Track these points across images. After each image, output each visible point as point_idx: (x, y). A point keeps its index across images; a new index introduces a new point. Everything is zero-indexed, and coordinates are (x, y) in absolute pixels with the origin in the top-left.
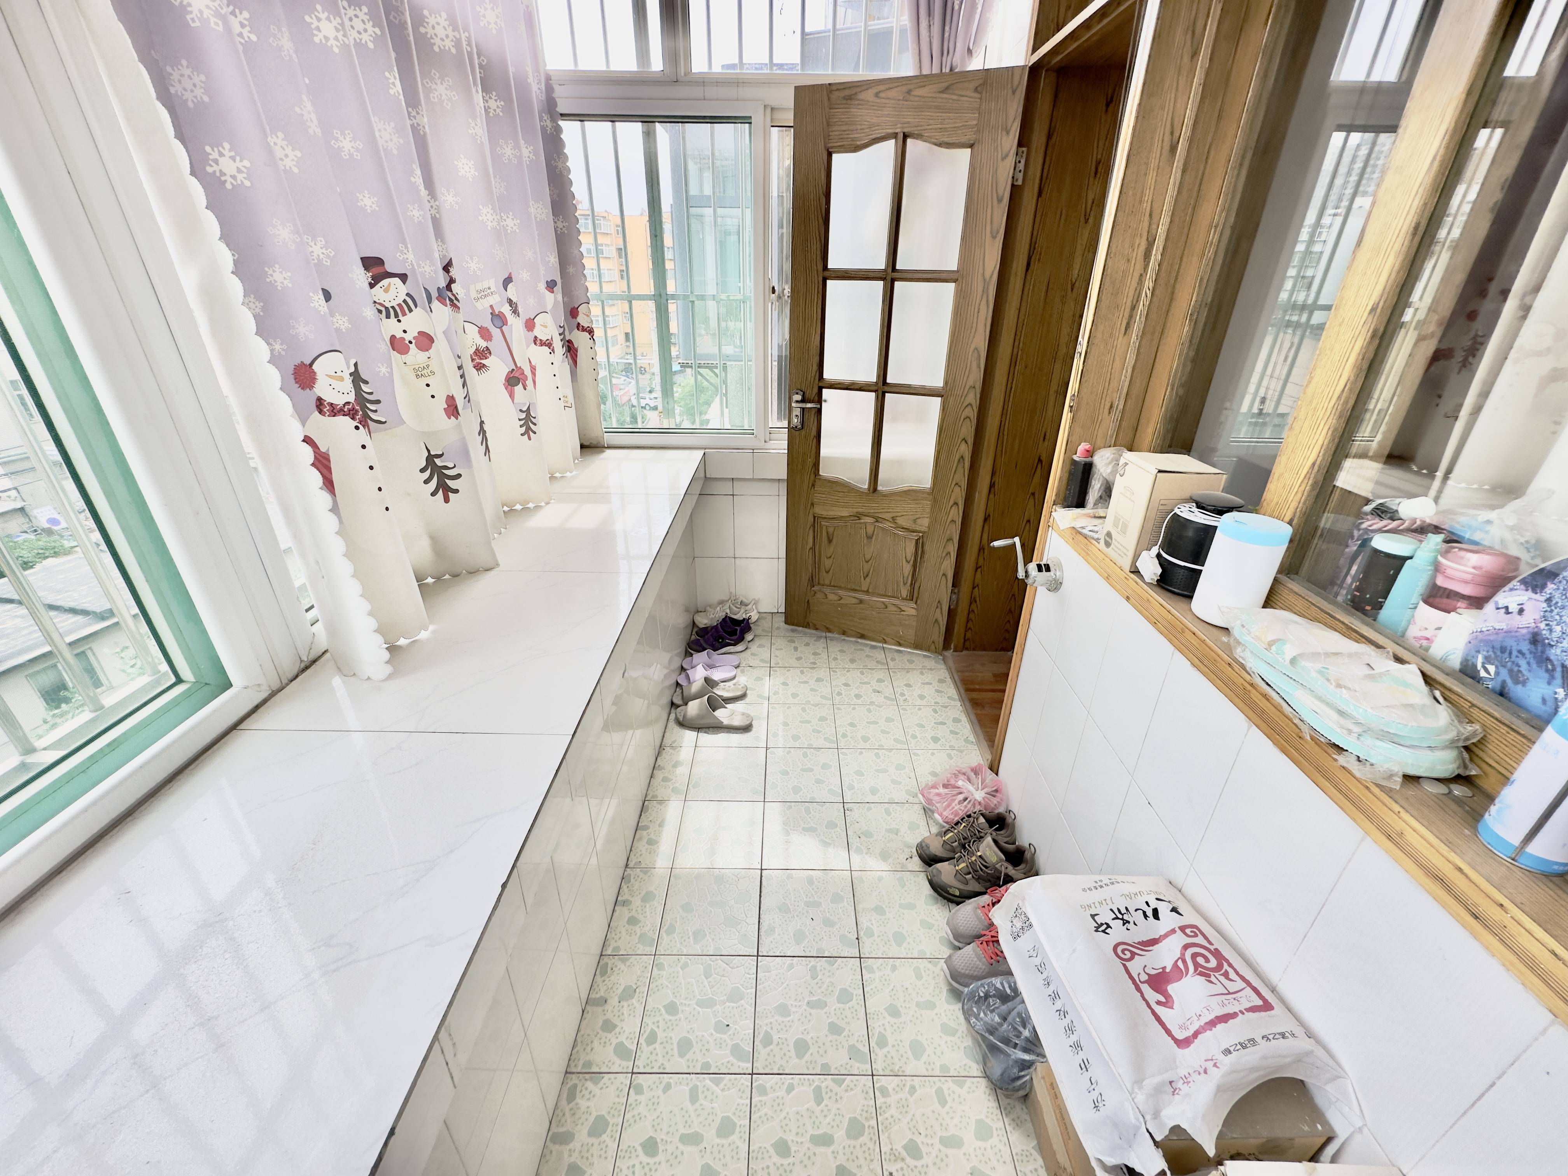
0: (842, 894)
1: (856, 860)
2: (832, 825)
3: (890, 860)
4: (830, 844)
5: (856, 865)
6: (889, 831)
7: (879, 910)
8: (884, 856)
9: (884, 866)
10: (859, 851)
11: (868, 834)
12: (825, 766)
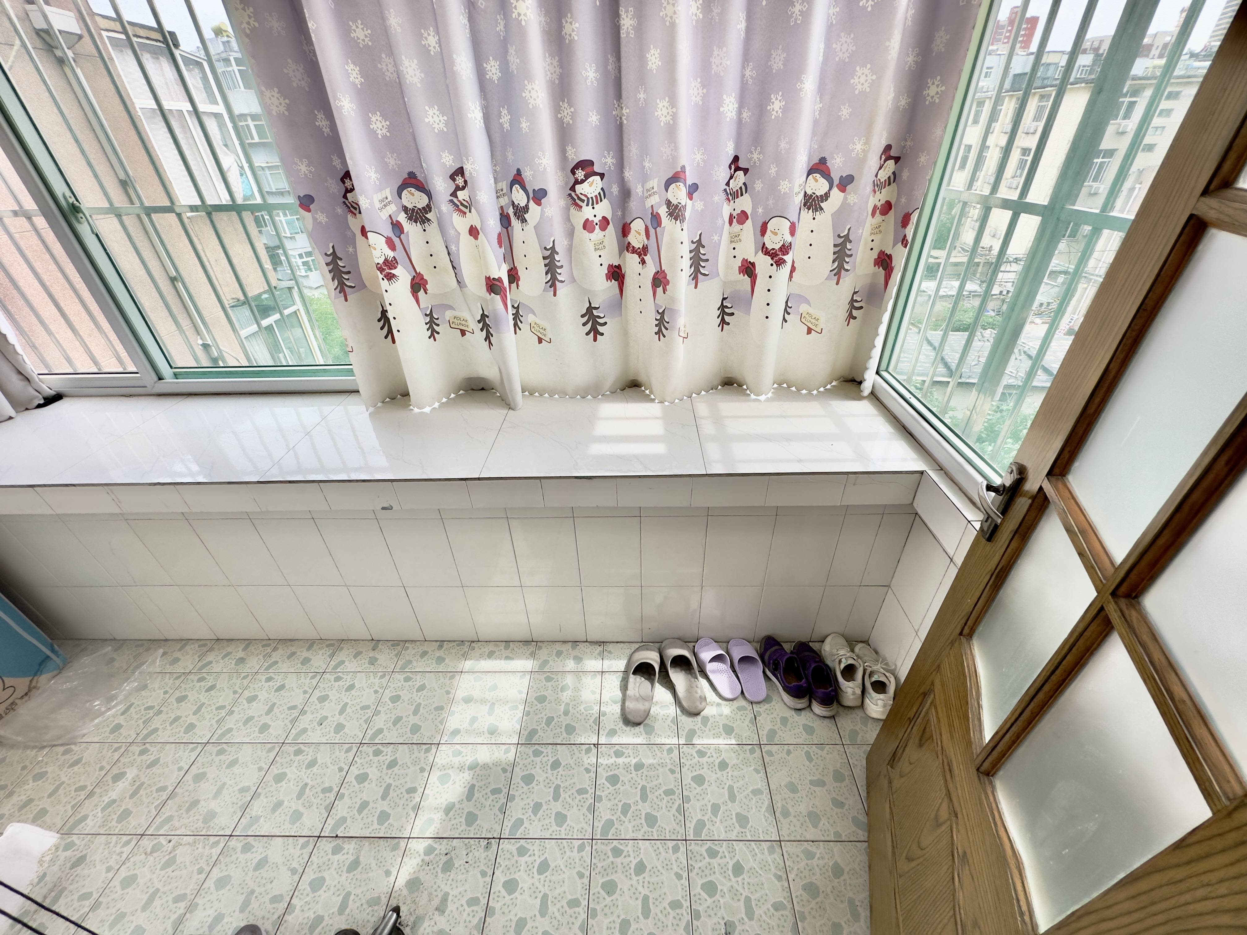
0: (386, 824)
1: (419, 846)
2: (471, 819)
3: (405, 892)
4: (447, 815)
5: (414, 845)
6: (445, 899)
7: (355, 865)
8: (414, 884)
9: (401, 881)
10: (429, 851)
11: (448, 867)
12: (561, 818)
